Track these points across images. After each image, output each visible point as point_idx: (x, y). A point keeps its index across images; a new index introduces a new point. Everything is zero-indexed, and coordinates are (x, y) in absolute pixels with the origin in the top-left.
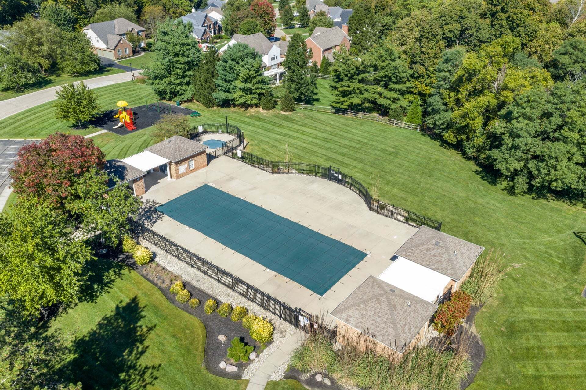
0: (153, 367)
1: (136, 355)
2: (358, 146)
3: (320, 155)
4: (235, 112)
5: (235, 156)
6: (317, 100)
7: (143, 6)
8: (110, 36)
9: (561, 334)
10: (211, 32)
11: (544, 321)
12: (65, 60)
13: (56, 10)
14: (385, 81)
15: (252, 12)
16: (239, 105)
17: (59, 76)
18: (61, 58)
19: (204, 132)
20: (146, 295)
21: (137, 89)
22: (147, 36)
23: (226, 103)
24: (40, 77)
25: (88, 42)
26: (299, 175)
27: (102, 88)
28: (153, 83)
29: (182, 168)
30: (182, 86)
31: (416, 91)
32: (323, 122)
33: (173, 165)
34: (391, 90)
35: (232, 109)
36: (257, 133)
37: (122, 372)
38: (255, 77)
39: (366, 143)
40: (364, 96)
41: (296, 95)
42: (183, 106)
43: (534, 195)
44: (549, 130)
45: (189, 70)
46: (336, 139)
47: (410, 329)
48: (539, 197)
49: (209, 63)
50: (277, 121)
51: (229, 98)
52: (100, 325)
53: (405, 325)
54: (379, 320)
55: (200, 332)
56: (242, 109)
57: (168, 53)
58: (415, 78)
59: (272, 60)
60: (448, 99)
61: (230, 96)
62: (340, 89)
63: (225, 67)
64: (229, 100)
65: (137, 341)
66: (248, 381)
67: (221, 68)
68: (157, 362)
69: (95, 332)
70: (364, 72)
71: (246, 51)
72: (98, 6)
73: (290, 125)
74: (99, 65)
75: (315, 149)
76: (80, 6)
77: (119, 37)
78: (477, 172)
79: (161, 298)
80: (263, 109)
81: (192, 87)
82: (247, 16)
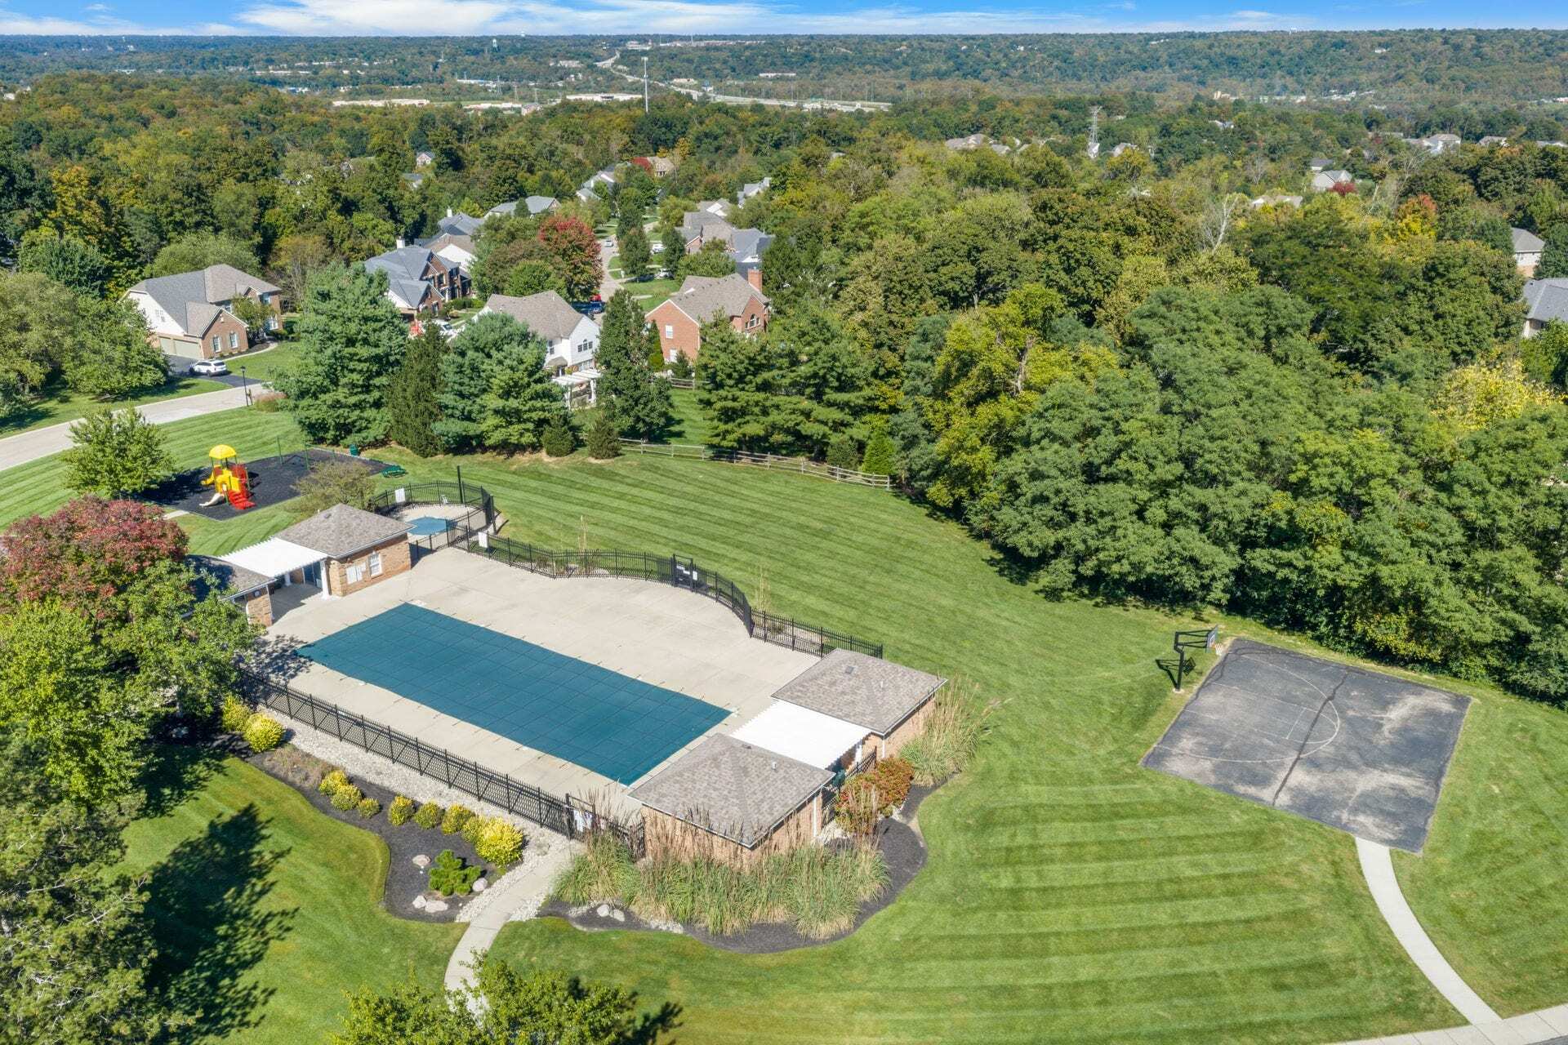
0: (284, 913)
1: (250, 896)
2: (748, 520)
3: (663, 541)
4: (485, 463)
5: (474, 548)
6: (679, 434)
7: (275, 235)
8: (192, 307)
9: (1079, 825)
10: (443, 293)
11: (1053, 807)
12: (83, 364)
13: (62, 249)
14: (815, 385)
15: (543, 244)
16: (494, 448)
17: (65, 400)
18: (73, 359)
19: (408, 504)
20: (270, 801)
21: (258, 425)
22: (285, 306)
23: (464, 445)
24: (21, 402)
25: (141, 321)
26: (612, 579)
27: (174, 423)
28: (296, 407)
29: (355, 572)
30: (362, 409)
31: (884, 406)
32: (680, 478)
33: (335, 565)
34: (830, 404)
35: (479, 457)
36: (531, 503)
37: (221, 923)
38: (529, 385)
39: (767, 515)
40: (770, 419)
41: (626, 422)
42: (366, 455)
43: (1099, 600)
44: (1097, 461)
45: (379, 374)
46: (703, 508)
47: (771, 808)
48: (1110, 603)
49: (425, 358)
50: (579, 477)
51: (471, 433)
52: (176, 855)
53: (762, 801)
54: (714, 794)
55: (378, 854)
56: (502, 457)
57: (331, 339)
58: (882, 378)
59: (580, 349)
60: (931, 415)
61: (473, 429)
62: (719, 405)
63: (461, 366)
64: (472, 438)
65: (252, 875)
66: (468, 925)
67: (453, 368)
68: (290, 906)
69: (165, 867)
70: (770, 367)
71: (507, 329)
72: (162, 239)
73: (606, 484)
74: (165, 372)
75: (655, 529)
76: (119, 239)
77: (215, 309)
78: (992, 562)
79: (300, 805)
80: (549, 453)
81: (387, 414)
82: (530, 255)
